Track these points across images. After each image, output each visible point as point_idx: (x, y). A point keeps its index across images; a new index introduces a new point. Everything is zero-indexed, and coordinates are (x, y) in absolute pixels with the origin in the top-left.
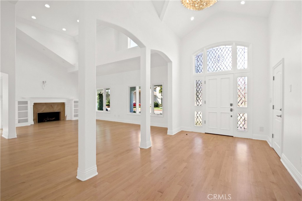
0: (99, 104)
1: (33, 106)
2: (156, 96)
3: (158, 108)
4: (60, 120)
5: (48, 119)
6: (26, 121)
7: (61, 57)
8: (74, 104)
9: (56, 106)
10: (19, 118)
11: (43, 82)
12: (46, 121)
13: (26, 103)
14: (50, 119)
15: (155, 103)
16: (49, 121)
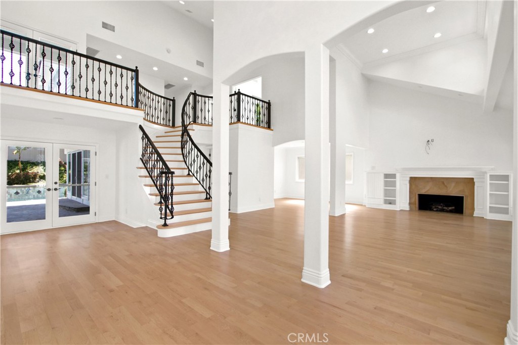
8: (489, 182)
9: (453, 184)
10: (385, 196)
11: (428, 141)
12: (435, 210)
13: (394, 176)
14: (445, 208)
16: (442, 210)
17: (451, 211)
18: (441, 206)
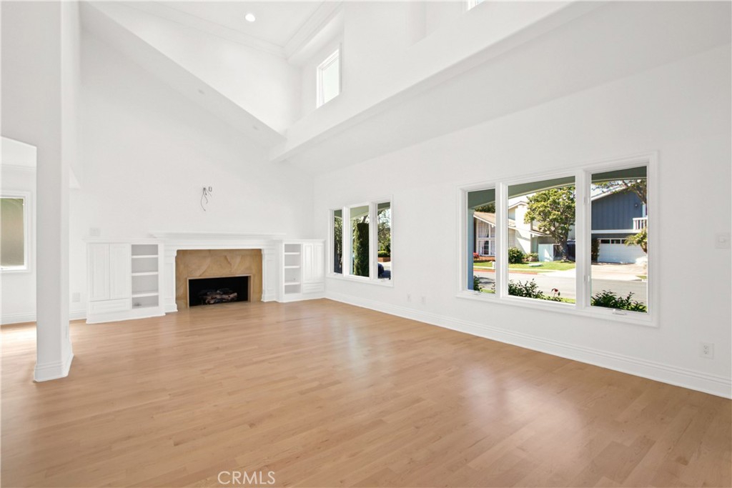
0: (358, 254)
1: (176, 257)
2: (514, 230)
3: (520, 265)
4: (250, 301)
5: (218, 297)
6: (154, 302)
7: (241, 106)
8: (284, 253)
9: (238, 260)
10: (134, 292)
11: (204, 189)
12: (212, 302)
13: (154, 249)
14: (225, 296)
15: (510, 251)
16: (221, 301)
17: (233, 301)
18: (219, 294)
